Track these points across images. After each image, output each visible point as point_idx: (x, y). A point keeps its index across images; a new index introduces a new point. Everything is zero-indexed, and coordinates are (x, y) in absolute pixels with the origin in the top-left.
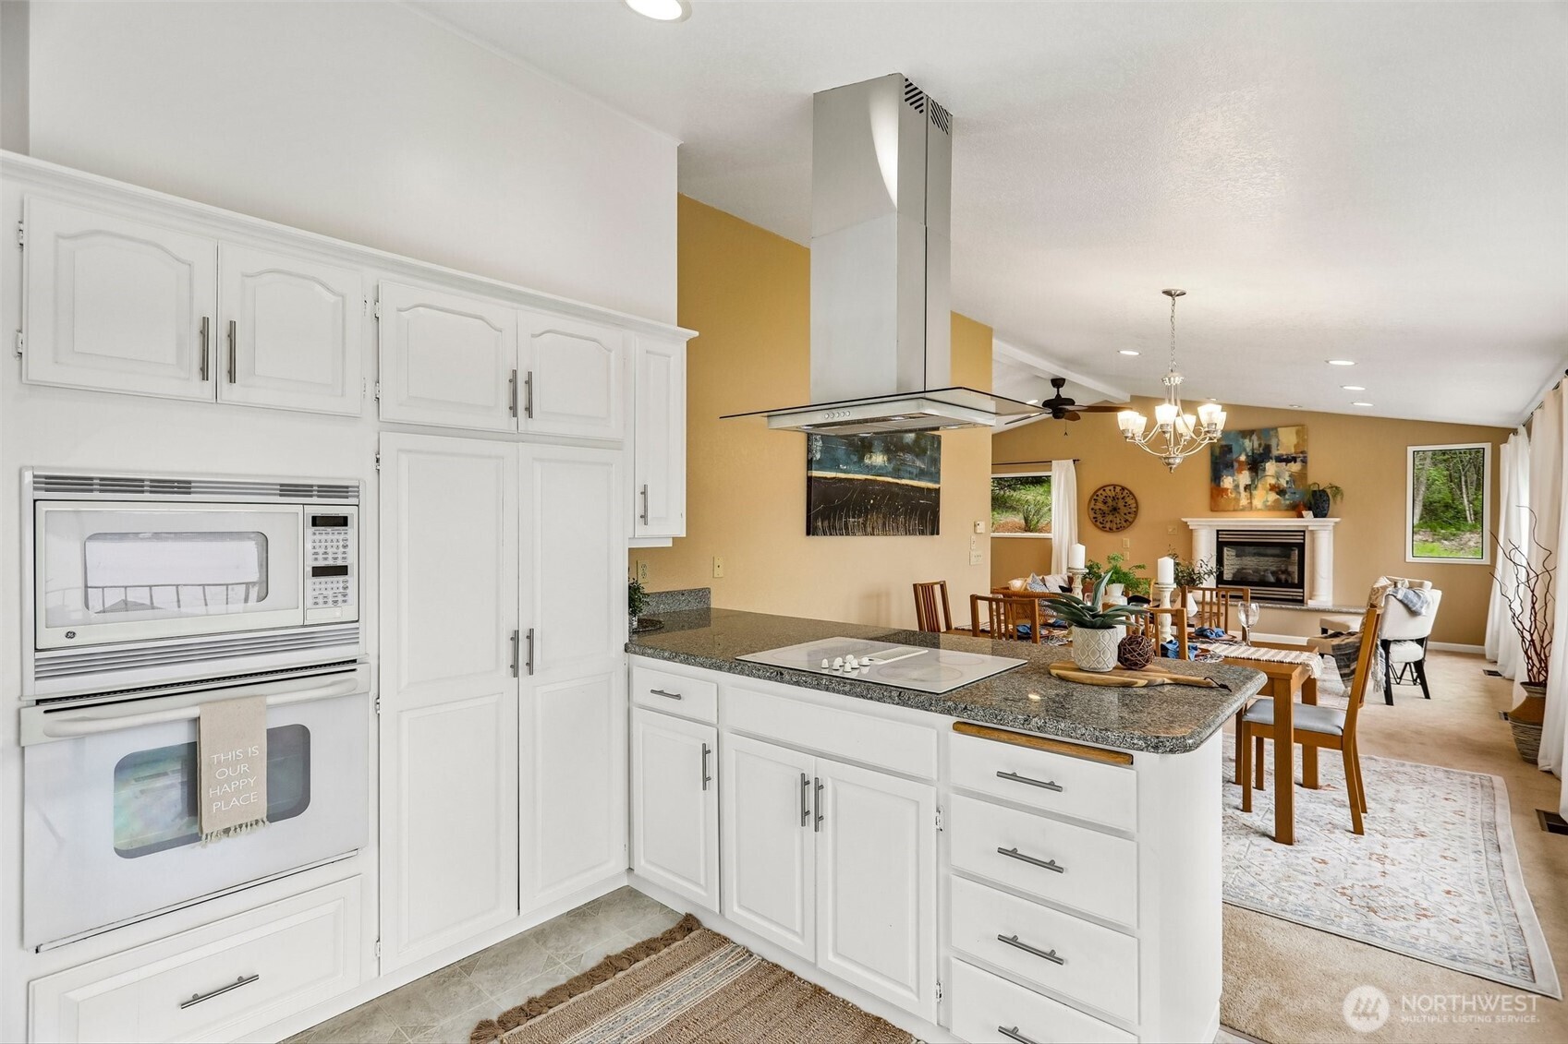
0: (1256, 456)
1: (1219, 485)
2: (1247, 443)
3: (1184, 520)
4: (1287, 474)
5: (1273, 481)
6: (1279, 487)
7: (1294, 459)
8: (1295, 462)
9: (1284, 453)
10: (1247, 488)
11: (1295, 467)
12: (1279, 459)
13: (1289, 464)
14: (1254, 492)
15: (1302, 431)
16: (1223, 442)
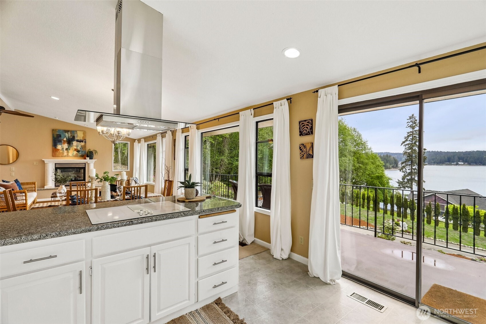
0: (70, 139)
1: (56, 148)
2: (66, 134)
3: (43, 160)
4: (80, 146)
5: (75, 148)
6: (77, 150)
7: (82, 141)
8: (83, 142)
9: (79, 139)
10: (66, 149)
11: (83, 144)
12: (78, 141)
13: (81, 143)
14: (69, 151)
15: (85, 133)
16: (58, 133)
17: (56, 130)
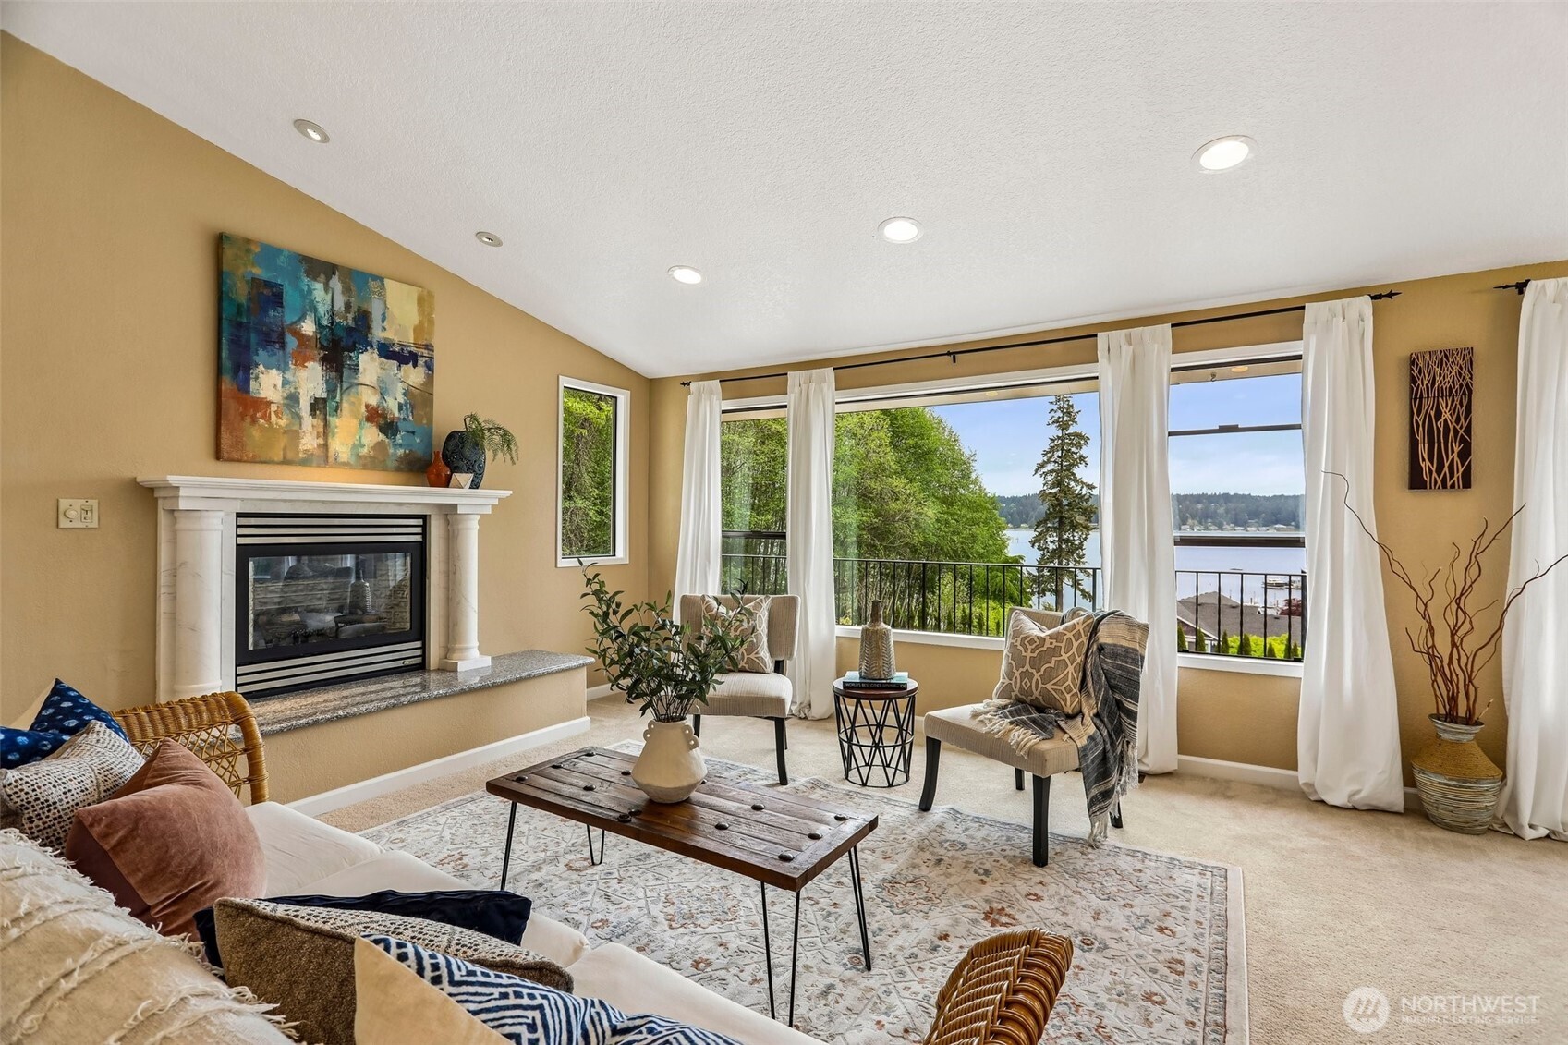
0: (341, 334)
1: (244, 387)
2: (318, 290)
3: (169, 480)
4: (400, 388)
5: (373, 400)
6: (384, 416)
7: (412, 359)
8: (415, 365)
9: (396, 340)
10: (318, 406)
11: (415, 376)
12: (387, 351)
13: (403, 367)
14: (333, 420)
15: (425, 302)
16: (259, 272)
17: (248, 241)
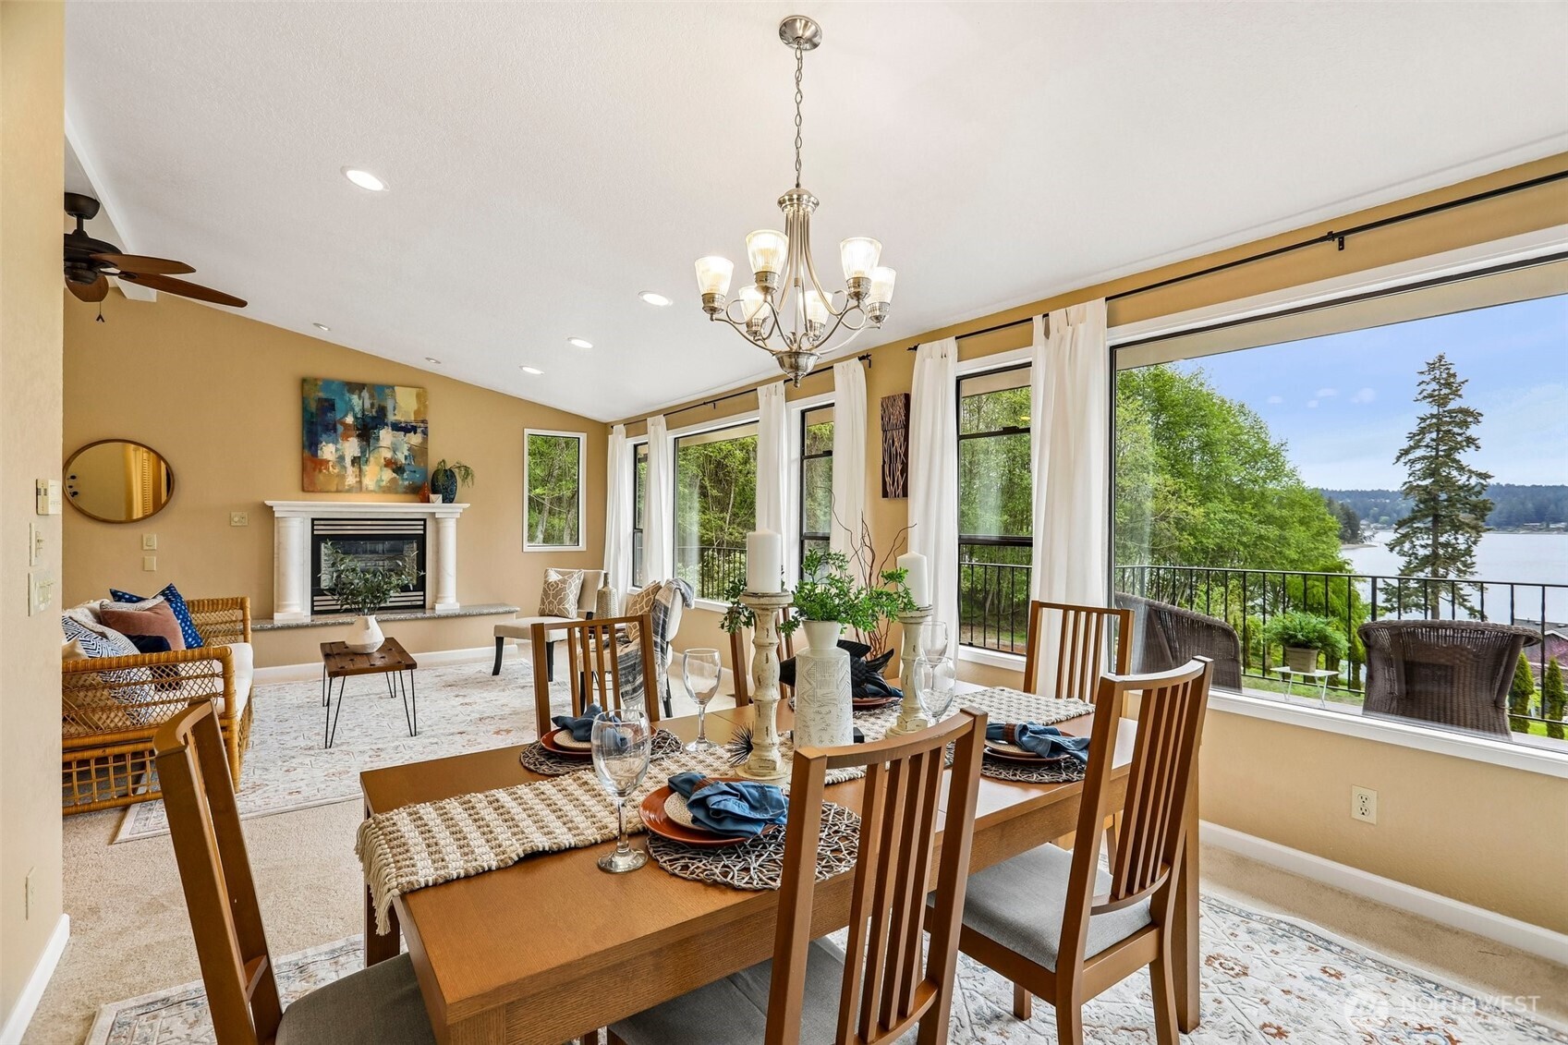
0: (368, 420)
1: (315, 455)
2: (355, 399)
3: (268, 503)
4: (406, 447)
5: (389, 455)
6: (395, 463)
7: (414, 429)
8: (415, 433)
9: (403, 420)
10: (355, 461)
11: (415, 439)
12: (396, 427)
13: (408, 435)
14: (364, 468)
15: (422, 397)
16: (322, 395)
17: (316, 379)
